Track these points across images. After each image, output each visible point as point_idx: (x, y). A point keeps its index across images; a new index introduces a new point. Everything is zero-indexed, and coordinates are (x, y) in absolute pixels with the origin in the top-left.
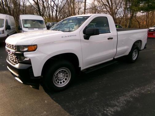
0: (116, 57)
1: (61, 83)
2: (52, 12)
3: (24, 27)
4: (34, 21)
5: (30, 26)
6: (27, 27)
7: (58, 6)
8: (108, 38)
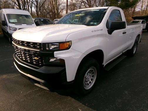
0: (123, 52)
1: (88, 84)
2: (31, 8)
3: (10, 22)
4: (20, 16)
5: (16, 21)
6: (13, 23)
7: (38, 2)
8: (123, 32)
